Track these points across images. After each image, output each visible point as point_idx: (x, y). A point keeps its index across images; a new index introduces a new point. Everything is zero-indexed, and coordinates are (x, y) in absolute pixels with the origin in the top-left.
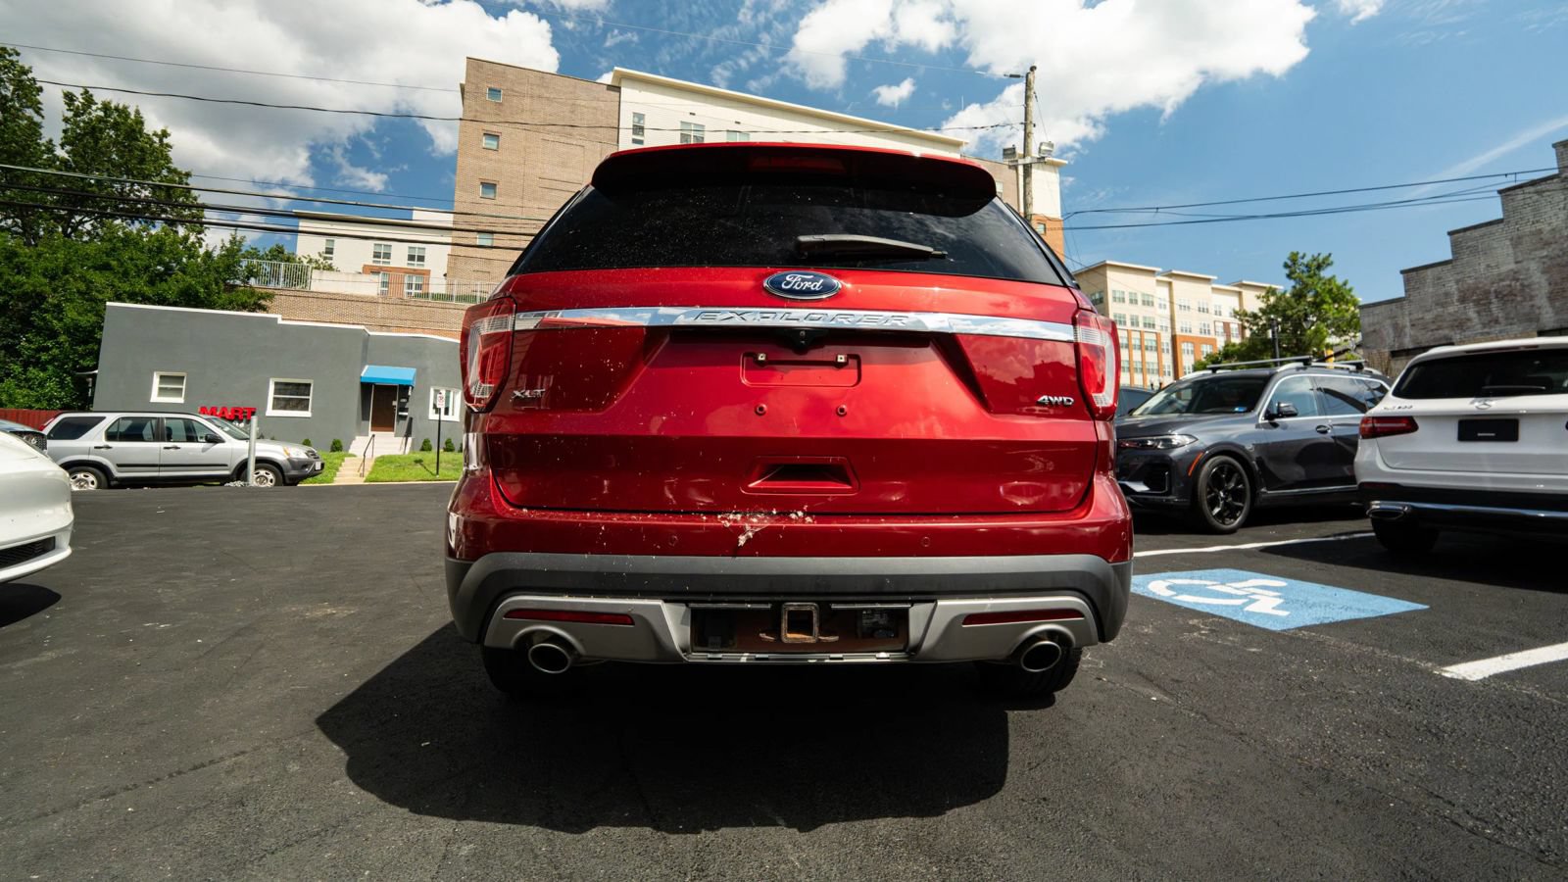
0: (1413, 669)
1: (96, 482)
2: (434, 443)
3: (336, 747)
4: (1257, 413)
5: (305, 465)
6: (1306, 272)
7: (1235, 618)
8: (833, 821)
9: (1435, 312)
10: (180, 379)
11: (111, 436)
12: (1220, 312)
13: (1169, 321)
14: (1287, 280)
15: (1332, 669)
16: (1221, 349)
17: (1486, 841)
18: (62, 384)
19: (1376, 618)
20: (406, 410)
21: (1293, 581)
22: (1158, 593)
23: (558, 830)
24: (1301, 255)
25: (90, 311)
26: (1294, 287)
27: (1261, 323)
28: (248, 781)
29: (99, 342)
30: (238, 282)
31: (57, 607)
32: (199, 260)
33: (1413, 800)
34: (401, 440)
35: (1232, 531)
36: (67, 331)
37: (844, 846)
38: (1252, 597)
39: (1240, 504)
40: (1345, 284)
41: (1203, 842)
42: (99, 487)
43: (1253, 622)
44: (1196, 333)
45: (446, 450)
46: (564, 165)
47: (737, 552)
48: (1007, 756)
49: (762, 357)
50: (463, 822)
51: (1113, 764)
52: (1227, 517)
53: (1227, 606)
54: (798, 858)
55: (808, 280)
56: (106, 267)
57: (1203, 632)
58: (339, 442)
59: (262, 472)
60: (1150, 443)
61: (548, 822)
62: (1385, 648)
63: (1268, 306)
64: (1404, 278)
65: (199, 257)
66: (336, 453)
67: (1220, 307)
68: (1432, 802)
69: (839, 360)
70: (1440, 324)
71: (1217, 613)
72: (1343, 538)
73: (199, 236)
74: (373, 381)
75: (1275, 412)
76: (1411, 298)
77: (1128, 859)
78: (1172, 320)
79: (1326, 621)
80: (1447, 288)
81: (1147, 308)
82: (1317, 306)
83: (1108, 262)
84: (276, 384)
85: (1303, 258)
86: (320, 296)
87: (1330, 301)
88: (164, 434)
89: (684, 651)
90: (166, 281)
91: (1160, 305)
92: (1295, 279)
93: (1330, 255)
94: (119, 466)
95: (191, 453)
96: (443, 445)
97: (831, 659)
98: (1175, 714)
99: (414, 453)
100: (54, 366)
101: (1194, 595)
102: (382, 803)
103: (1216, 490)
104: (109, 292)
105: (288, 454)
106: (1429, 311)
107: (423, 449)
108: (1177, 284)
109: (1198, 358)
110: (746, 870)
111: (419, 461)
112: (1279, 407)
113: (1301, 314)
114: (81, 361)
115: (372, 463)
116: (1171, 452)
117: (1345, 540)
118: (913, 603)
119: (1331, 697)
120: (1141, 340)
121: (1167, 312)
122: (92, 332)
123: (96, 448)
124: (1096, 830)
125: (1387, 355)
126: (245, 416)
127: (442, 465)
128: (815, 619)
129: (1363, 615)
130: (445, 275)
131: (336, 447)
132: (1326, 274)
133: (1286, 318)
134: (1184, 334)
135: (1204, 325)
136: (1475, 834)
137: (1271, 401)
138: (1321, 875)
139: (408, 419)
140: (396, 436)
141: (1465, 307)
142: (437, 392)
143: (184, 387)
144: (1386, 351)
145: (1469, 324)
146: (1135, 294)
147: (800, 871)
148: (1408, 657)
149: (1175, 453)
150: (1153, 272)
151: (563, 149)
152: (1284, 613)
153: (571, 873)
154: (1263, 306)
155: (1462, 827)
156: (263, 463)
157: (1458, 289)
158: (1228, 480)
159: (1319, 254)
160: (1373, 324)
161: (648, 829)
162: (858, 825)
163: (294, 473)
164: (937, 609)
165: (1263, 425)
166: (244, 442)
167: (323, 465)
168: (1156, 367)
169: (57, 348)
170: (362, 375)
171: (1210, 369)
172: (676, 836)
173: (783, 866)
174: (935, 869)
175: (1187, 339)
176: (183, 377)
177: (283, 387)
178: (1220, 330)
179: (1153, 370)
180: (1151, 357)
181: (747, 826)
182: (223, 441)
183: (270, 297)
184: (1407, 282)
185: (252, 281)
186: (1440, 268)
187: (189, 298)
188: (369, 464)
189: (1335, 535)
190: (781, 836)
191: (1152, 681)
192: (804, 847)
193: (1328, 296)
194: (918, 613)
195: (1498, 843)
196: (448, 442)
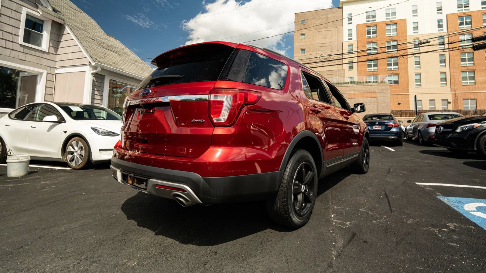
8: (164, 236)
22: (465, 208)
46: (325, 38)
47: (126, 160)
49: (140, 112)
69: (151, 112)
118: (148, 179)
128: (132, 179)
151: (324, 33)
190: (150, 233)
192: (148, 237)
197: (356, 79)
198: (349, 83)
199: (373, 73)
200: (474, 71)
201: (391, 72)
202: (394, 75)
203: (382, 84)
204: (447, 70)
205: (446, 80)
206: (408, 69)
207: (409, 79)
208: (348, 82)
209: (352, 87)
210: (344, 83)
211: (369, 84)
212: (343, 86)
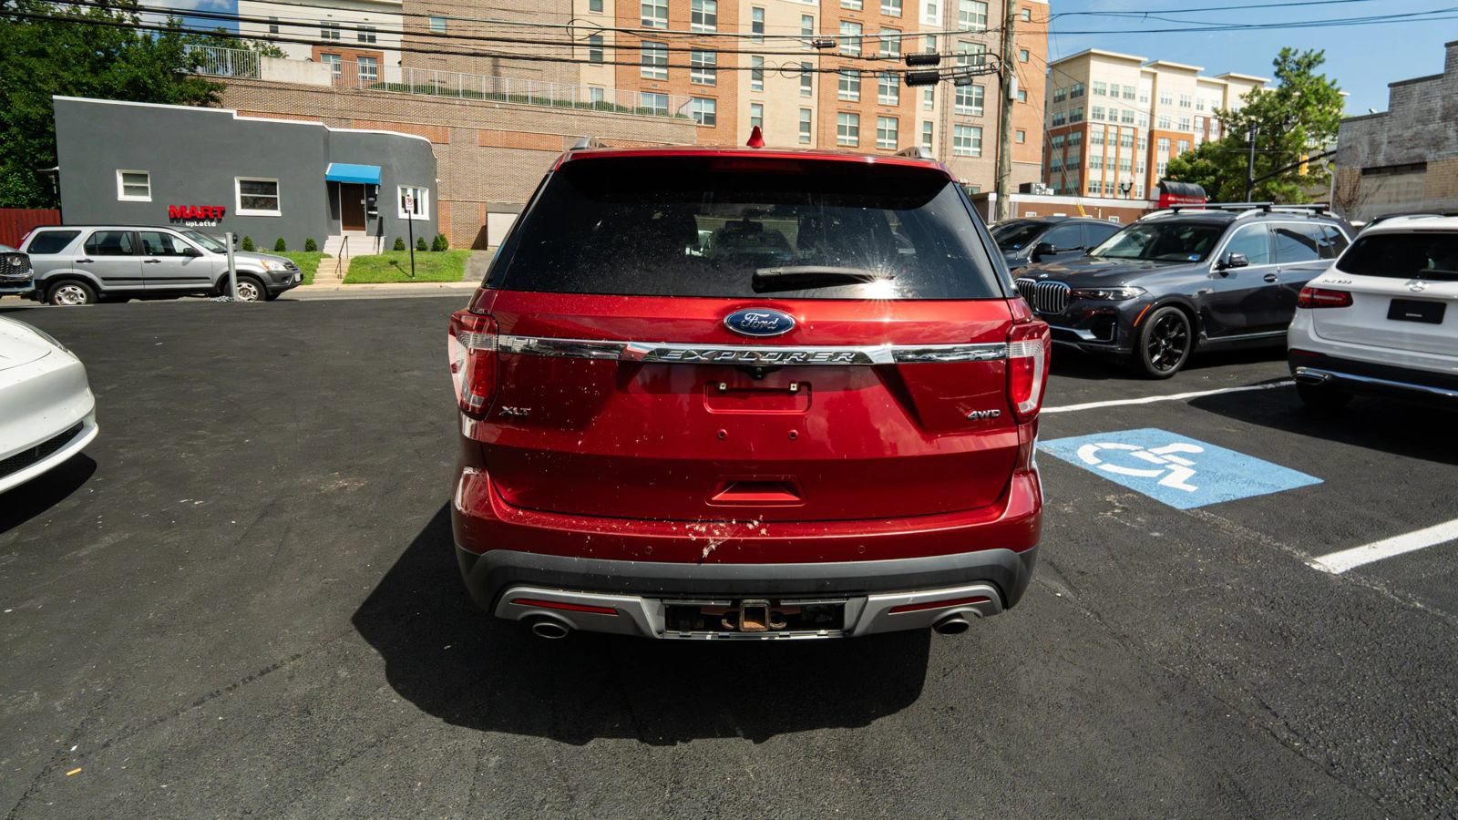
0: (1289, 559)
1: (84, 294)
2: (406, 242)
3: (374, 651)
4: (1208, 263)
5: (285, 277)
6: (1294, 69)
7: (1147, 494)
8: (781, 732)
9: (1415, 129)
10: (143, 177)
11: (90, 249)
12: (1202, 106)
13: (1149, 116)
14: (1275, 78)
15: (1218, 560)
16: (1198, 148)
17: (1292, 753)
18: (24, 177)
19: (1272, 495)
20: (375, 209)
21: (1211, 446)
22: (1085, 461)
23: (564, 742)
24: (1292, 52)
25: (36, 102)
26: (1280, 86)
27: (1240, 124)
28: (309, 687)
29: (53, 135)
30: (185, 71)
31: (96, 478)
32: (139, 45)
33: (1247, 711)
34: (373, 239)
35: (1169, 376)
36: (18, 123)
37: (788, 757)
38: (1169, 467)
39: (1180, 351)
40: (1333, 84)
41: (1070, 752)
42: (87, 302)
43: (1163, 499)
44: (1174, 128)
45: (420, 249)
47: (701, 560)
48: (927, 661)
49: (723, 387)
50: (488, 733)
51: (1013, 670)
52: (1166, 363)
53: (1143, 478)
54: (752, 770)
55: (764, 319)
56: (42, 54)
57: (1116, 511)
58: (312, 241)
59: (245, 285)
60: (1101, 294)
61: (556, 735)
62: (1271, 534)
63: (1250, 106)
64: (1391, 91)
65: (138, 41)
66: (311, 253)
67: (1203, 101)
68: (1262, 712)
69: (792, 389)
70: (1417, 142)
71: (1133, 488)
72: (1270, 386)
73: (135, 15)
74: (339, 180)
75: (1227, 262)
76: (1393, 114)
77: (1009, 770)
78: (1152, 115)
79: (1227, 499)
80: (1433, 105)
81: (1128, 102)
82: (1301, 106)
83: (1093, 51)
84: (242, 182)
85: (1294, 54)
86: (274, 86)
87: (1315, 103)
88: (141, 247)
89: (660, 633)
90: (108, 68)
91: (1142, 98)
92: (1282, 77)
93: (1323, 51)
94: (104, 279)
95: (171, 266)
96: (415, 243)
97: (781, 636)
98: (1073, 613)
99: (388, 253)
100: (12, 159)
101: (1117, 465)
102: (421, 712)
103: (1158, 339)
104: (54, 85)
105: (267, 267)
106: (1408, 128)
107: (396, 249)
108: (1161, 75)
109: (1173, 156)
110: (712, 781)
111: (393, 263)
112: (1231, 257)
113: (1283, 116)
114: (38, 155)
115: (348, 264)
116: (1119, 304)
117: (1272, 389)
118: (848, 598)
119: (1209, 594)
120: (1118, 135)
121: (1147, 106)
122: (43, 125)
123: (78, 262)
124: (988, 741)
125: (1358, 172)
126: (216, 216)
127: (416, 267)
128: (767, 614)
129: (1263, 491)
130: (400, 63)
131: (311, 247)
132: (1315, 72)
133: (1267, 119)
134: (1163, 129)
135: (1184, 120)
136: (1286, 746)
137: (1225, 251)
138: (1156, 786)
139: (378, 218)
140: (368, 235)
141: (1446, 126)
142: (404, 190)
143: (149, 185)
144: (1358, 168)
145: (1446, 143)
146: (1118, 86)
147: (754, 783)
148: (1288, 545)
149: (1123, 305)
150: (1139, 62)
152: (1191, 488)
153: (577, 785)
154: (1246, 106)
155: (1277, 739)
156: (244, 275)
157: (1444, 107)
158: (1171, 329)
159: (1312, 51)
160: (1351, 140)
161: (635, 740)
162: (801, 736)
163: (275, 285)
164: (868, 604)
165: (1212, 274)
166: (222, 256)
167: (302, 277)
168: (1129, 163)
169: (11, 140)
170: (327, 173)
171: (1172, 208)
172: (657, 748)
173: (741, 779)
174: (858, 781)
175: (1164, 135)
176: (146, 176)
177: (248, 186)
178: (1200, 124)
179: (1126, 166)
180: (1126, 153)
181: (713, 737)
182: (201, 255)
183: (221, 87)
184: (1392, 96)
185: (199, 69)
186: (1428, 83)
187: (137, 90)
188: (346, 266)
189: (1262, 383)
190: (738, 746)
191: (1060, 573)
192: (757, 758)
193: (1313, 97)
194: (852, 605)
195: (1301, 755)
196: (420, 241)
197: (610, 97)
198: (594, 106)
199: (654, 85)
200: (857, 115)
201: (698, 90)
202: (708, 99)
203: (678, 121)
204: (812, 102)
205: (809, 131)
206: (737, 88)
207: (739, 115)
208: (590, 102)
209: (601, 120)
210: (579, 105)
211: (648, 117)
212: (575, 113)
